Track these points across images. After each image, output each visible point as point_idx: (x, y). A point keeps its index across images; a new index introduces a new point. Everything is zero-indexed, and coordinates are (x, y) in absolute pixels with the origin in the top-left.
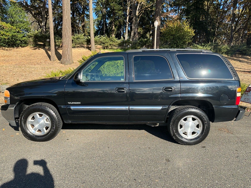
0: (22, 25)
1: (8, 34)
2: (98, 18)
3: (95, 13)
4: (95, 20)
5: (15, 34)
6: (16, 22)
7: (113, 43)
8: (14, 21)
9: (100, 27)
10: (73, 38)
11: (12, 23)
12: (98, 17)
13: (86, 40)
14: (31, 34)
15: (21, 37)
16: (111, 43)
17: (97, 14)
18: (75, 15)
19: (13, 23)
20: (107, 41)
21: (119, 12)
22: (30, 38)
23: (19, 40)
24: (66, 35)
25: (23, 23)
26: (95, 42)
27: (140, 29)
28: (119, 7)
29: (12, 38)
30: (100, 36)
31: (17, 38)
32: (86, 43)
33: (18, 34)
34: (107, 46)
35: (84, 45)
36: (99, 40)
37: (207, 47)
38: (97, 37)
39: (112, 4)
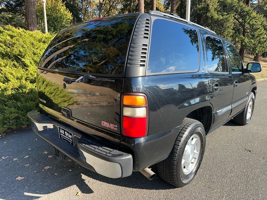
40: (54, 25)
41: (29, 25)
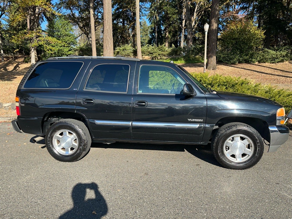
0: (68, 38)
1: (53, 48)
2: (152, 25)
3: (148, 19)
4: (149, 27)
5: (61, 48)
6: (62, 36)
7: (163, 52)
8: (61, 34)
9: (153, 35)
10: (119, 50)
11: (58, 38)
12: (151, 23)
13: (132, 51)
14: (77, 47)
15: (67, 51)
16: (160, 52)
17: (151, 21)
18: (125, 23)
19: (60, 37)
20: (155, 50)
21: (174, 16)
22: (76, 52)
23: (65, 54)
24: (107, 47)
25: (69, 37)
26: (142, 53)
27: (199, 34)
28: (173, 10)
29: (58, 53)
30: (148, 46)
31: (63, 53)
32: (132, 54)
33: (64, 48)
34: (156, 57)
35: (131, 56)
36: (147, 50)
37: (282, 51)
38: (145, 47)
39: (166, 7)
40: (240, 48)
41: (209, 53)
